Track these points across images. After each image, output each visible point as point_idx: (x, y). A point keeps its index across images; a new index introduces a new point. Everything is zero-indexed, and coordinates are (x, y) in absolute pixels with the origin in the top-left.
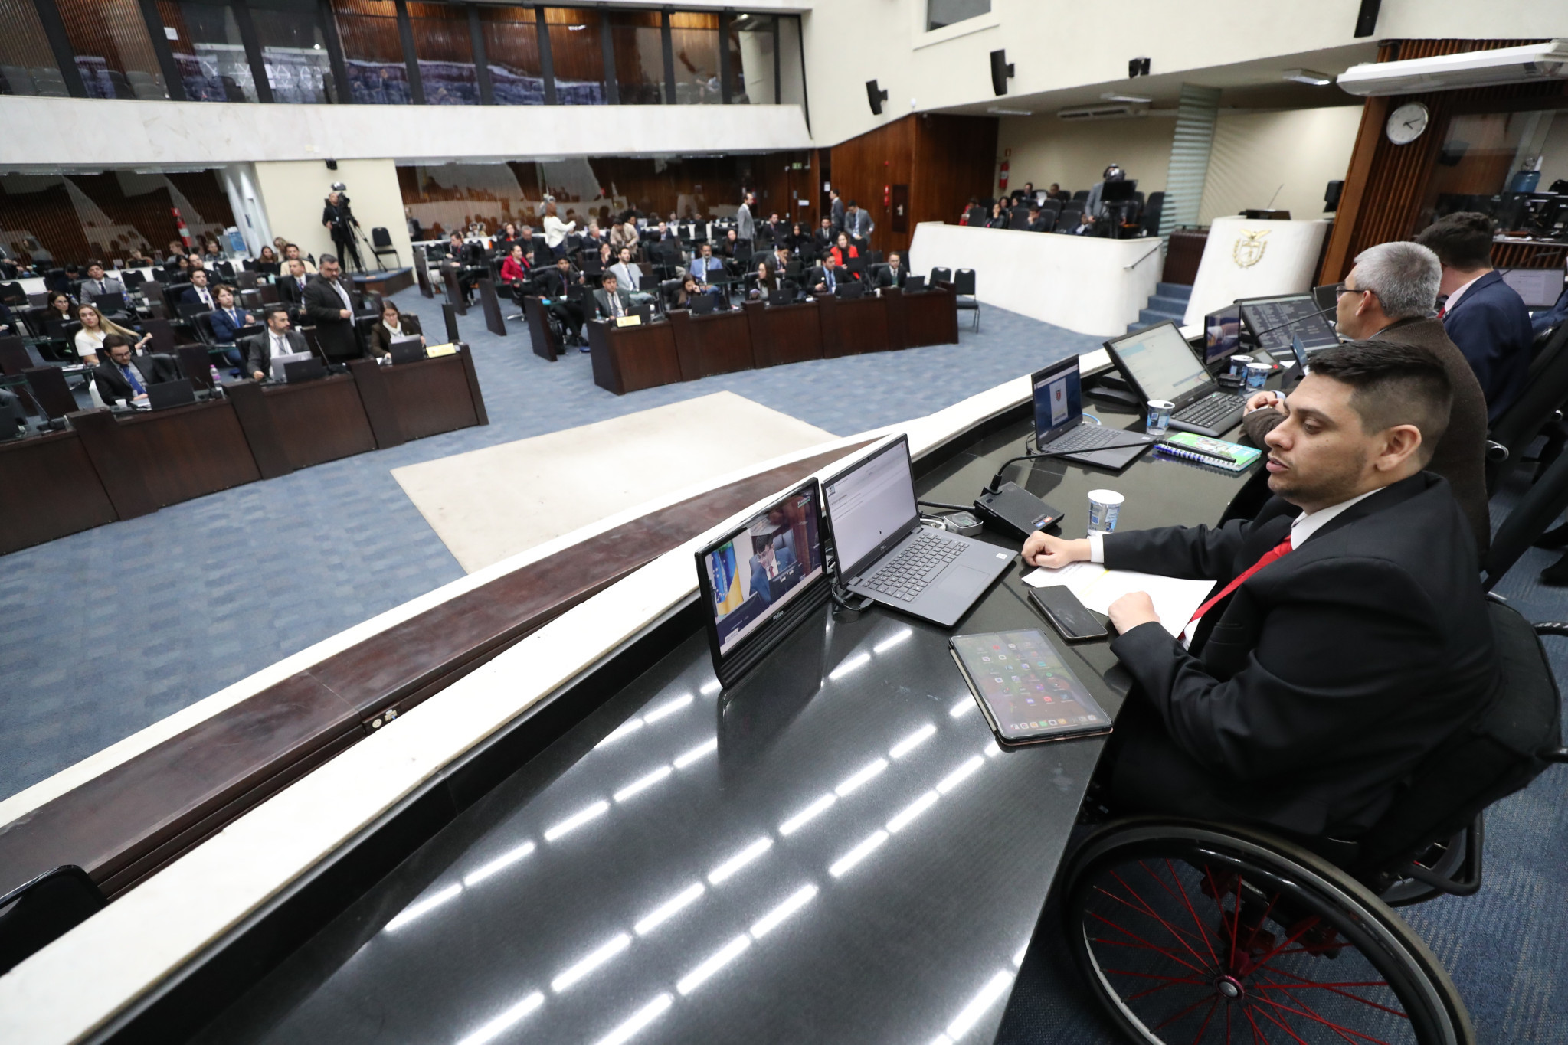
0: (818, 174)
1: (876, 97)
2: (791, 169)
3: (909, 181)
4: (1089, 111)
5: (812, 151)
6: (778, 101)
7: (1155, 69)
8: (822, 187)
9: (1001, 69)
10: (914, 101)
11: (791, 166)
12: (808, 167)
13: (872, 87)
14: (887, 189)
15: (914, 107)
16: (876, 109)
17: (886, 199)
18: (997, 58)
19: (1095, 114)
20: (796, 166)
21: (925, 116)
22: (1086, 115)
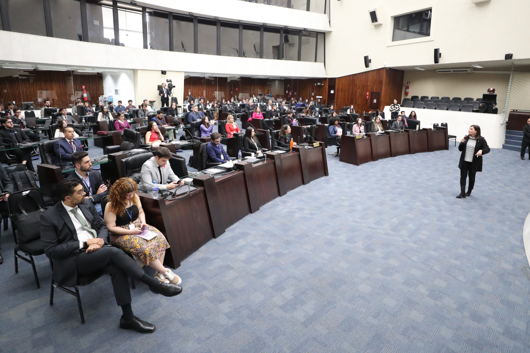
0: (327, 87)
1: (367, 61)
2: (317, 85)
3: (381, 91)
4: (452, 70)
5: (325, 79)
6: (316, 61)
7: (514, 58)
8: (329, 91)
9: (437, 54)
10: (385, 64)
11: (317, 84)
12: (323, 84)
13: (366, 58)
14: (368, 93)
15: (385, 66)
16: (367, 66)
17: (367, 97)
18: (436, 51)
19: (453, 71)
20: (319, 84)
21: (388, 69)
22: (450, 71)
